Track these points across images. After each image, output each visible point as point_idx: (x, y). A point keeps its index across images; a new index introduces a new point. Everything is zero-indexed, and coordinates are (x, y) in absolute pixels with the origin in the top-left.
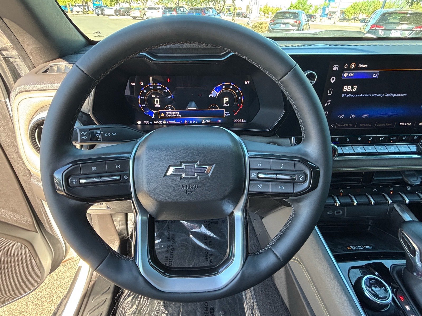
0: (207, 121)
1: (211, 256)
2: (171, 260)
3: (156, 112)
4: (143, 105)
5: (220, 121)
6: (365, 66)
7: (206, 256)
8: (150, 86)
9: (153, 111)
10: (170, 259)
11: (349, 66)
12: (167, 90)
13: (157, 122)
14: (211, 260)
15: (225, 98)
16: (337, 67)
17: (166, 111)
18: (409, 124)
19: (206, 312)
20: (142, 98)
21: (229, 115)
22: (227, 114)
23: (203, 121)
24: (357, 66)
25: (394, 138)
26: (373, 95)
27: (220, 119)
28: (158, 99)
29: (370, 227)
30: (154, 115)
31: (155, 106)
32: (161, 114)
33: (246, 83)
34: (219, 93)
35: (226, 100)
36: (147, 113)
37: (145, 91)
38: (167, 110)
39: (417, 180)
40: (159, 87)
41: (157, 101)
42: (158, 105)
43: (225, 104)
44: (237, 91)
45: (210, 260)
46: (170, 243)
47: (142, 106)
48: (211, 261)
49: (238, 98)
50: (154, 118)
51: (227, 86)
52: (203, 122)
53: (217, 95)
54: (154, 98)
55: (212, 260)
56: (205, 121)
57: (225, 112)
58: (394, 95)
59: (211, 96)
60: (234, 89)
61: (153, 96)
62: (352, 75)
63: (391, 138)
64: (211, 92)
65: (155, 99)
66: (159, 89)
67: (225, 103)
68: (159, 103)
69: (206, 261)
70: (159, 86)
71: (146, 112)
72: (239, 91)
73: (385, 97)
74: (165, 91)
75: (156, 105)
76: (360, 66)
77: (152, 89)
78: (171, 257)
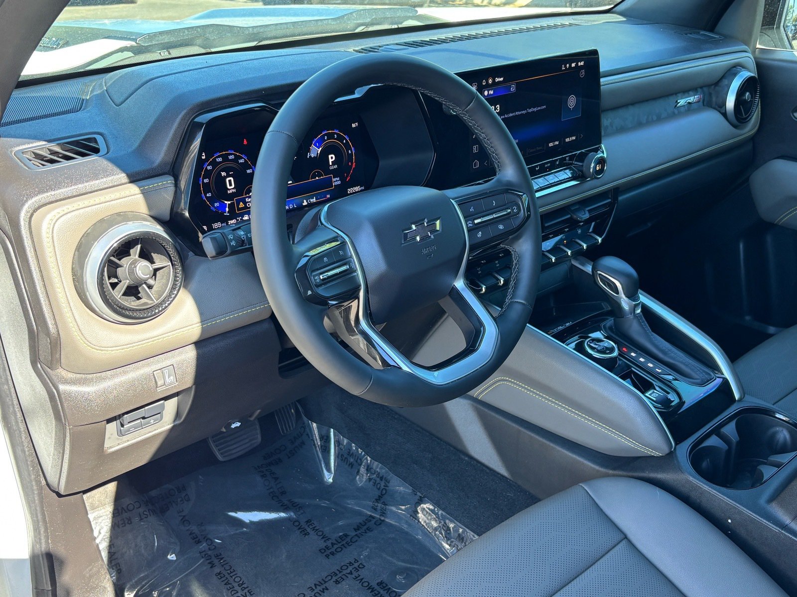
0: (310, 201)
1: (308, 524)
2: (231, 572)
3: (229, 202)
4: (208, 195)
5: (328, 196)
6: (501, 79)
7: (299, 529)
8: (217, 157)
9: (226, 202)
10: (229, 571)
11: (487, 82)
12: (244, 159)
13: (234, 220)
14: (315, 529)
15: (330, 156)
16: (475, 85)
17: (247, 197)
18: (557, 143)
19: (375, 593)
20: (206, 181)
21: (339, 182)
22: (336, 181)
23: (305, 201)
24: (494, 80)
25: (549, 165)
26: (517, 113)
27: (328, 192)
28: (232, 179)
29: (554, 309)
30: (227, 209)
31: (229, 192)
32: (238, 205)
33: (354, 125)
34: (320, 149)
35: (332, 158)
36: (215, 208)
37: (209, 168)
38: (248, 195)
39: (585, 214)
40: (231, 157)
41: (230, 181)
42: (232, 189)
43: (331, 166)
44: (344, 142)
45: (313, 530)
46: (204, 546)
47: (206, 197)
48: (317, 530)
49: (348, 152)
50: (228, 214)
51: (330, 136)
52: (305, 203)
53: (319, 152)
54: (225, 177)
55: (317, 528)
56: (307, 201)
57: (334, 180)
58: (535, 109)
59: (310, 157)
60: (340, 138)
61: (223, 174)
62: (491, 92)
63: (546, 166)
64: (309, 151)
65: (228, 180)
66: (232, 160)
67: (331, 164)
68: (233, 186)
69: (306, 536)
70: (231, 154)
71: (213, 206)
72: (346, 141)
73: (528, 113)
74: (241, 161)
75: (229, 189)
76: (497, 80)
77: (220, 163)
78: (228, 568)
